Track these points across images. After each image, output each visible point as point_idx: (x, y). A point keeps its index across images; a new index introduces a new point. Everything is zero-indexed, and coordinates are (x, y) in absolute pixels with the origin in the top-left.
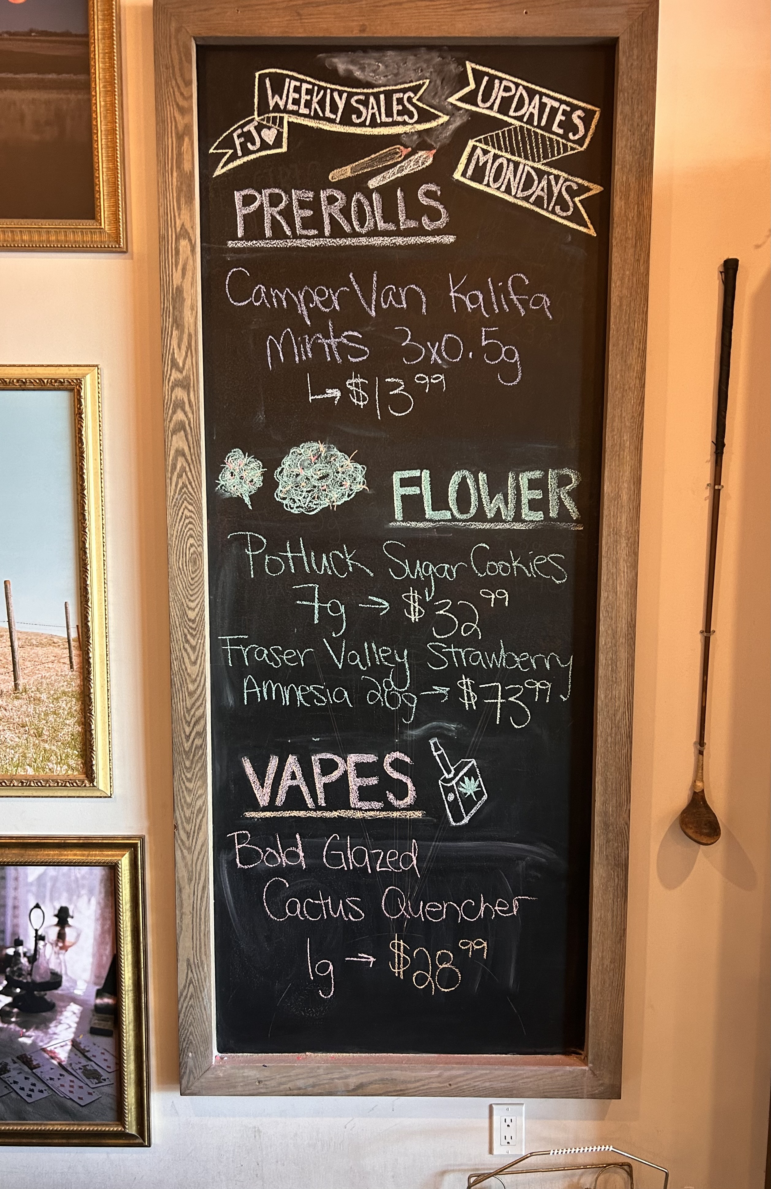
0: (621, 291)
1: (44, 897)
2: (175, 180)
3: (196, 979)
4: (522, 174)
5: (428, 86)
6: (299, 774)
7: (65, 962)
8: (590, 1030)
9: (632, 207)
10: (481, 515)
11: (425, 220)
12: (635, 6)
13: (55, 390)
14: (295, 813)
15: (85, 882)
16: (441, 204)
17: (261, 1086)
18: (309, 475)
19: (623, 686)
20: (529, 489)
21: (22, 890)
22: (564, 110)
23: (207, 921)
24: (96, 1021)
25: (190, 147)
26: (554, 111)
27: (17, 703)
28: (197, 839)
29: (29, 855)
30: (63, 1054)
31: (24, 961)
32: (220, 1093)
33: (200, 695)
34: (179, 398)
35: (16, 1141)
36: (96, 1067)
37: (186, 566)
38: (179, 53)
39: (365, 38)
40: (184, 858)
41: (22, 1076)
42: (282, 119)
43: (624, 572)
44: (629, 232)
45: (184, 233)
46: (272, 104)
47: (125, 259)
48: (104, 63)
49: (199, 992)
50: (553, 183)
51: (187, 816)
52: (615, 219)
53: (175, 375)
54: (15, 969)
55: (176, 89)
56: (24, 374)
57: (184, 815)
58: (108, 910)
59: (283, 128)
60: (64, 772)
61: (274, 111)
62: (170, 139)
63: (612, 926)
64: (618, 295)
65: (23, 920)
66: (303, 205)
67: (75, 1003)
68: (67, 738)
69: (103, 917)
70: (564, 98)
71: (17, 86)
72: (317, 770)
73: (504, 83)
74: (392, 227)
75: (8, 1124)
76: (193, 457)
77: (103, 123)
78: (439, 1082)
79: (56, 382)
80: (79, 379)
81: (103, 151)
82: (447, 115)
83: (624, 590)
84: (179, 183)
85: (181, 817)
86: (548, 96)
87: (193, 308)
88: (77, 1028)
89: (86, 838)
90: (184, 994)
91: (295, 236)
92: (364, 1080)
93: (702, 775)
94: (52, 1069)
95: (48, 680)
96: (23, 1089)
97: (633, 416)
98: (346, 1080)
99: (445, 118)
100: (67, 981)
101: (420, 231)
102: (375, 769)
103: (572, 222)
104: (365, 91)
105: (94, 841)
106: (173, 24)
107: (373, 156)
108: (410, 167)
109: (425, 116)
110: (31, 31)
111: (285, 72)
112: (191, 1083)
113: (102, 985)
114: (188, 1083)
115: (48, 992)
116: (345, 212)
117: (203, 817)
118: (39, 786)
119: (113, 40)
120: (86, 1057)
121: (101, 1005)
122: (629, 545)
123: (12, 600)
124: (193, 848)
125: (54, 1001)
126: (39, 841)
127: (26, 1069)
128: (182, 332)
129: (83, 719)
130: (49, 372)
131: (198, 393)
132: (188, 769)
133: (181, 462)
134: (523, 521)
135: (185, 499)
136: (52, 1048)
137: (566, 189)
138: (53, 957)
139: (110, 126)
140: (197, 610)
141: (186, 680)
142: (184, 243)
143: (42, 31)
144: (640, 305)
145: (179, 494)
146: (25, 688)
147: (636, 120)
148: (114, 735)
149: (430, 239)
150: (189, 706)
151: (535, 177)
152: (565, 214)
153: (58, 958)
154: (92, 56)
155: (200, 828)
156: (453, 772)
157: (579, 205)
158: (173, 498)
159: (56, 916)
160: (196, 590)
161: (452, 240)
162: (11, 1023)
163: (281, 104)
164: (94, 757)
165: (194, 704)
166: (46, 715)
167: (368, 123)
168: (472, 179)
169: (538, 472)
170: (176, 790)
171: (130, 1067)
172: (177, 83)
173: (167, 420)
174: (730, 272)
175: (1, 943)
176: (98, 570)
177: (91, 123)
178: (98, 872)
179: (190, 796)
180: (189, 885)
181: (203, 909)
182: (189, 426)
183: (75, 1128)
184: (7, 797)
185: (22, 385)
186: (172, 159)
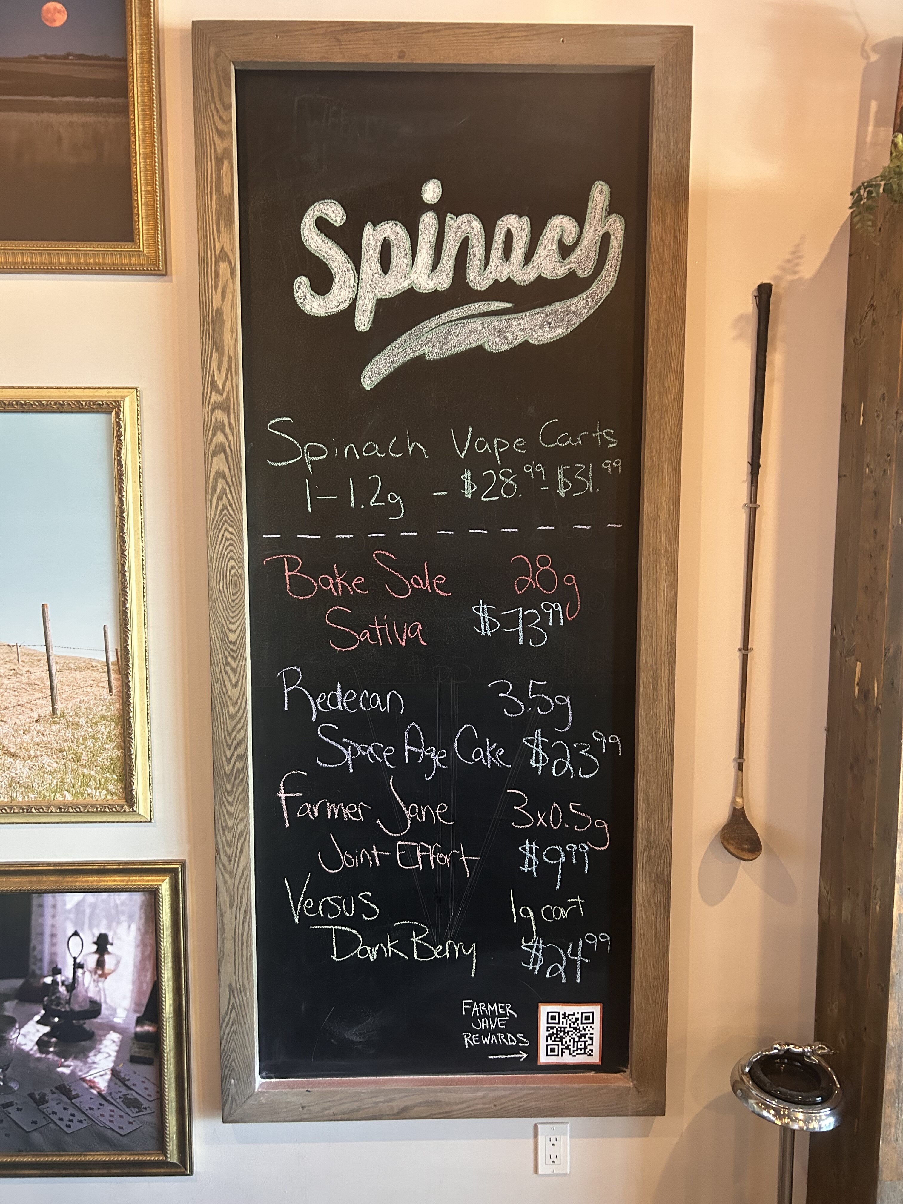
0: (659, 315)
1: (83, 924)
2: (214, 203)
3: (238, 1004)
7: (104, 990)
8: (634, 1047)
9: (668, 232)
12: (669, 35)
13: (93, 412)
15: (124, 908)
17: (305, 1110)
19: (664, 704)
21: (59, 918)
23: (249, 946)
24: (137, 1050)
25: (229, 170)
27: (54, 727)
28: (238, 863)
29: (68, 882)
30: (102, 1083)
31: (62, 989)
32: (262, 1120)
33: (241, 718)
34: (219, 420)
35: (55, 1172)
36: (137, 1096)
37: (227, 588)
38: (218, 77)
39: (405, 64)
40: (225, 882)
41: (61, 1107)
43: (664, 591)
44: (666, 256)
45: (223, 256)
46: (311, 129)
47: (165, 282)
48: (143, 86)
49: (241, 1017)
51: (229, 839)
52: (652, 244)
53: (215, 397)
54: (53, 998)
55: (215, 113)
56: (62, 396)
57: (226, 840)
58: (148, 937)
59: (322, 152)
60: (103, 797)
62: (209, 163)
63: (655, 942)
64: (656, 319)
65: (61, 948)
67: (115, 1031)
68: (106, 763)
69: (143, 944)
71: (54, 109)
75: (46, 1156)
76: (234, 479)
77: (141, 147)
78: (483, 1104)
79: (94, 404)
80: (118, 401)
81: (142, 174)
83: (664, 608)
84: (218, 206)
85: (222, 841)
87: (233, 330)
88: (117, 1057)
89: (126, 863)
90: (226, 1020)
92: (408, 1104)
93: (742, 792)
94: (91, 1098)
95: (86, 705)
96: (61, 1119)
97: (671, 438)
98: (390, 1104)
100: (107, 1009)
105: (134, 867)
106: (212, 49)
110: (69, 55)
111: (324, 97)
112: (233, 1111)
113: (143, 1012)
114: (230, 1110)
115: (87, 1021)
117: (245, 841)
118: (77, 812)
119: (152, 64)
120: (126, 1086)
121: (142, 1033)
122: (669, 564)
123: (49, 625)
124: (235, 871)
125: (94, 1030)
126: (78, 867)
127: (65, 1099)
128: (222, 355)
129: (122, 744)
130: (87, 394)
131: (238, 415)
132: (229, 793)
133: (221, 483)
135: (226, 521)
136: (91, 1077)
138: (92, 985)
139: (148, 149)
140: (237, 632)
141: (227, 702)
142: (223, 266)
143: (80, 55)
144: (677, 328)
145: (219, 516)
146: (63, 713)
147: (672, 147)
148: (154, 758)
150: (230, 729)
153: (97, 986)
154: (130, 80)
155: (241, 852)
158: (213, 520)
159: (95, 943)
160: (237, 612)
162: (49, 1053)
163: (321, 129)
164: (134, 781)
165: (235, 727)
166: (85, 739)
170: (217, 813)
171: (171, 1095)
172: (215, 106)
173: (207, 442)
174: (764, 296)
175: (38, 972)
176: (138, 593)
177: (129, 146)
178: (138, 898)
179: (231, 820)
180: (231, 909)
181: (245, 934)
182: (230, 447)
183: (115, 1158)
184: (45, 823)
185: (60, 407)
186: (211, 182)
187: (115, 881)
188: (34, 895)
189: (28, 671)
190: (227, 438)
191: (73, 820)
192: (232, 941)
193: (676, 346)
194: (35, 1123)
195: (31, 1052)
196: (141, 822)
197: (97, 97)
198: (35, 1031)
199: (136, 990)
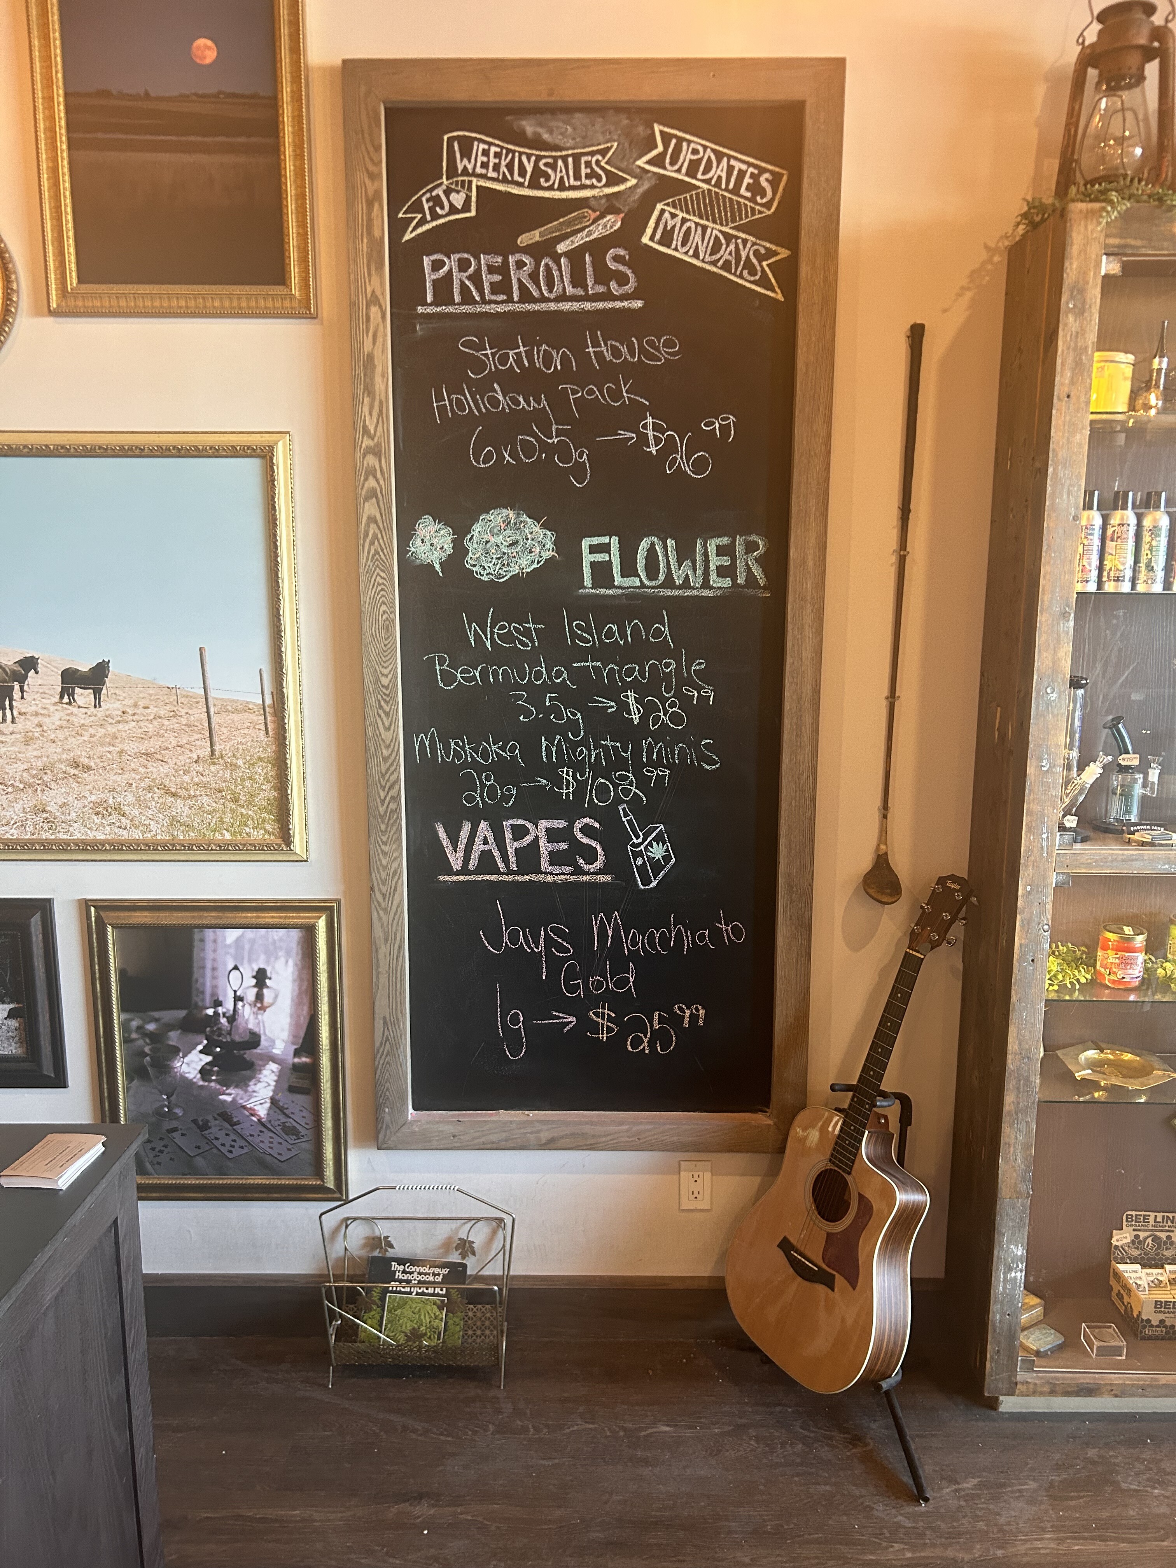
0: (807, 357)
1: (243, 959)
2: (365, 246)
3: (392, 1036)
4: (710, 238)
5: (616, 149)
6: (491, 839)
7: (263, 1022)
8: (775, 1086)
9: (818, 272)
10: (669, 582)
11: (613, 285)
12: (822, 68)
13: (247, 457)
14: (487, 877)
15: (282, 944)
16: (630, 268)
17: (456, 1139)
18: (499, 542)
19: (808, 749)
20: (717, 556)
21: (220, 951)
22: (752, 173)
23: (402, 980)
24: (295, 1080)
25: (379, 213)
26: (742, 174)
27: (213, 768)
28: (392, 901)
29: (228, 918)
30: (262, 1111)
31: (223, 1021)
32: (415, 1147)
33: (394, 761)
34: (370, 465)
35: (217, 1195)
36: (295, 1124)
37: (379, 633)
38: (369, 117)
39: (554, 102)
41: (223, 1132)
42: (470, 182)
43: (809, 638)
44: (815, 297)
45: (374, 300)
46: (460, 168)
47: (314, 324)
48: (293, 126)
49: (395, 1049)
50: (741, 247)
51: (383, 877)
52: (802, 284)
53: (367, 442)
54: (215, 1028)
55: (366, 155)
56: (217, 441)
57: (381, 878)
58: (305, 972)
59: (471, 191)
60: (261, 836)
61: (462, 174)
62: (360, 206)
63: (796, 984)
64: (804, 361)
65: (222, 981)
66: (491, 270)
67: (273, 1062)
68: (263, 803)
69: (300, 979)
70: (751, 160)
71: (205, 149)
72: (508, 836)
73: (692, 145)
74: (580, 292)
75: (209, 1179)
76: (384, 523)
77: (292, 188)
78: (628, 1136)
79: (248, 449)
80: (271, 446)
81: (293, 217)
82: (635, 177)
83: (809, 655)
84: (369, 249)
85: (377, 879)
86: (736, 159)
87: (384, 375)
88: (275, 1086)
89: (283, 901)
90: (381, 1051)
91: (484, 301)
92: (556, 1135)
93: (886, 839)
94: (252, 1125)
95: (244, 746)
96: (223, 1145)
97: (818, 482)
98: (536, 1136)
99: (633, 182)
100: (266, 1040)
101: (608, 296)
102: (565, 834)
103: (759, 286)
104: (554, 154)
105: (291, 904)
106: (362, 89)
107: (561, 220)
108: (598, 231)
109: (613, 180)
110: (220, 93)
111: (474, 135)
112: (386, 1140)
113: (300, 1044)
114: (385, 1136)
115: (247, 1052)
116: (534, 276)
117: (398, 879)
118: (236, 850)
119: (302, 103)
120: (285, 1114)
121: (299, 1063)
122: (814, 611)
123: (207, 668)
124: (389, 909)
125: (254, 1060)
126: (237, 904)
127: (227, 1125)
128: (373, 399)
129: (279, 784)
130: (241, 439)
131: (389, 459)
132: (384, 832)
133: (373, 528)
134: (711, 588)
135: (377, 566)
136: (252, 1105)
137: (754, 254)
138: (252, 1017)
139: (300, 190)
140: (390, 676)
141: (380, 745)
142: (374, 310)
143: (231, 93)
144: (826, 371)
145: (371, 561)
146: (221, 754)
147: (822, 184)
148: (310, 800)
149: (619, 304)
150: (383, 771)
151: (723, 241)
152: (752, 279)
153: (256, 1018)
154: (281, 119)
155: (395, 890)
156: (642, 837)
157: (767, 269)
158: (366, 565)
159: (254, 977)
160: (389, 656)
161: (640, 305)
162: (212, 1081)
163: (470, 167)
164: (291, 821)
165: (388, 769)
166: (243, 780)
167: (556, 186)
168: (660, 243)
169: (726, 539)
170: (371, 852)
171: (328, 1123)
172: (367, 148)
173: (358, 489)
174: (916, 337)
175: (200, 1004)
176: (292, 637)
177: (280, 188)
178: (295, 934)
179: (385, 859)
180: (385, 944)
181: (399, 968)
182: (381, 492)
183: (275, 1182)
184: (205, 861)
185: (216, 452)
186: (362, 225)
187: (273, 917)
188: (196, 930)
189: (187, 713)
190: (378, 483)
191: (232, 858)
192: (385, 976)
193: (824, 389)
194: (198, 1147)
195: (195, 1080)
196: (297, 861)
197: (248, 137)
198: (197, 1060)
199: (293, 1023)
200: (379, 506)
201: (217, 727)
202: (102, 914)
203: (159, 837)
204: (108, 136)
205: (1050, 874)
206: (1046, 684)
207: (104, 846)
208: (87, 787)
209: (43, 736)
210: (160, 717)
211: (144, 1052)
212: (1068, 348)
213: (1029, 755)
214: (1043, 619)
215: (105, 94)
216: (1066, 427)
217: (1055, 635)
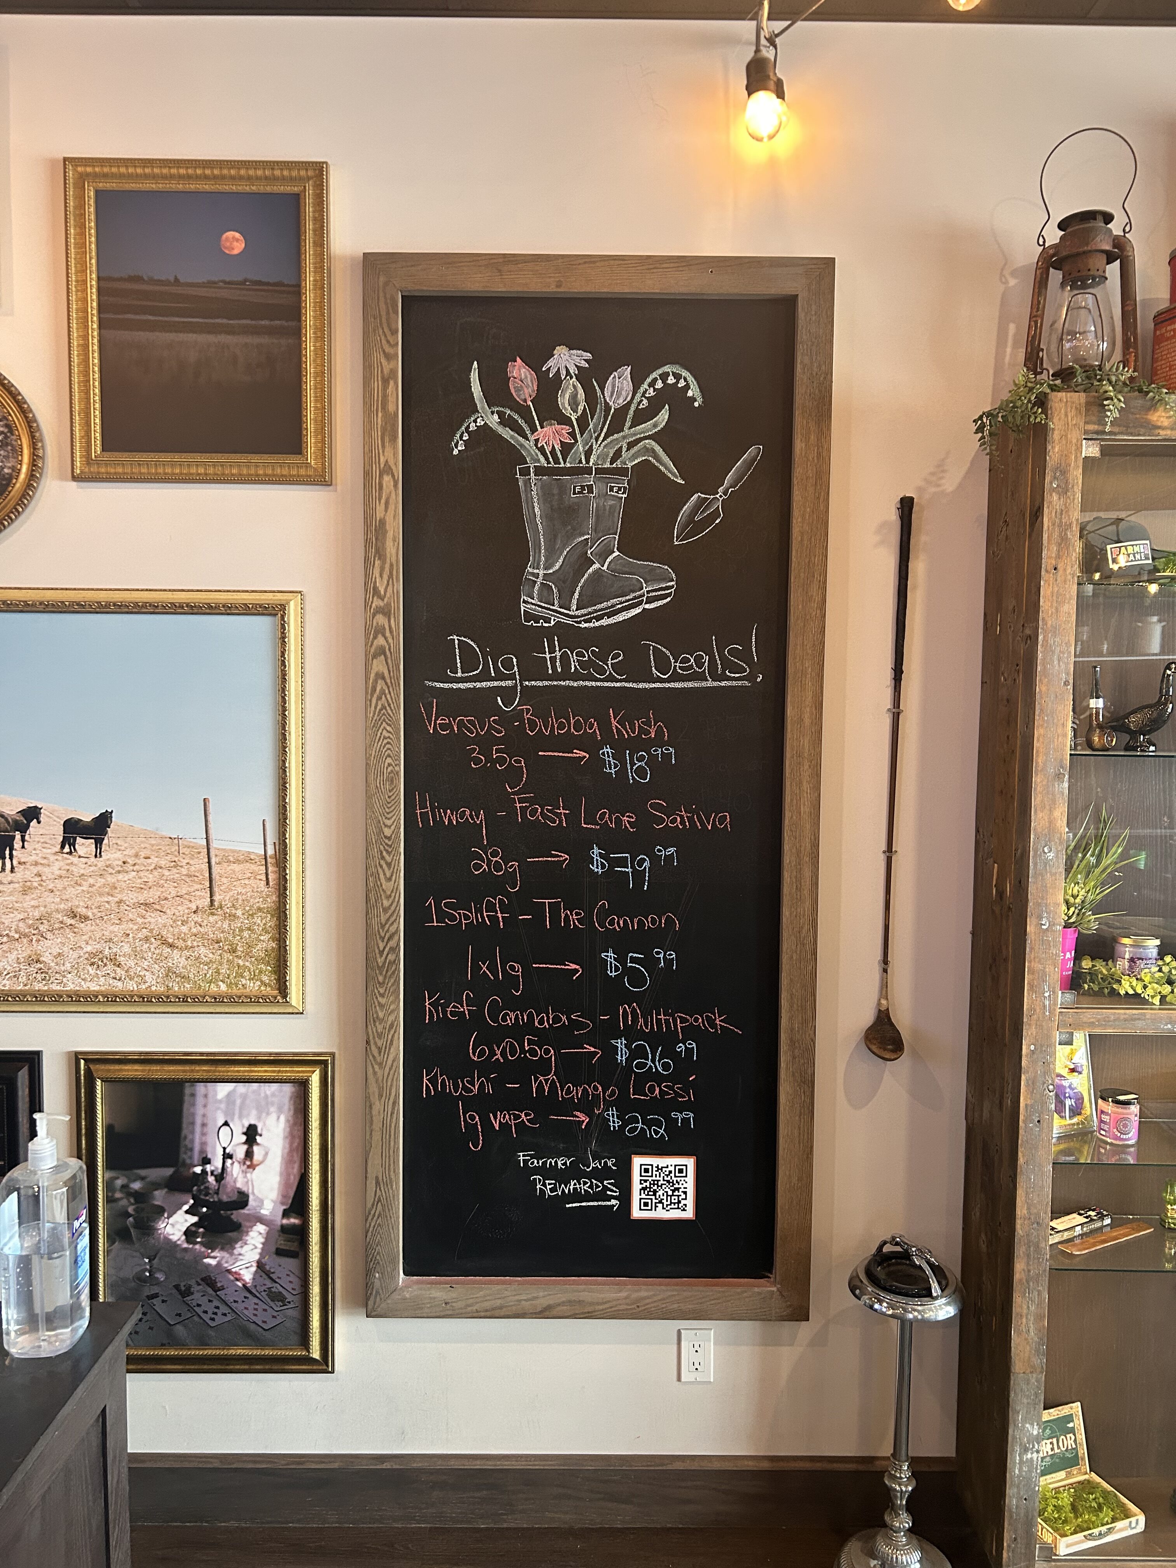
0: (802, 527)
1: (234, 1114)
2: (379, 420)
3: (384, 1197)
7: (252, 1181)
9: (811, 448)
12: (813, 266)
13: (259, 614)
15: (275, 1100)
17: (448, 1306)
19: (808, 904)
21: (211, 1107)
23: (396, 1138)
24: (282, 1242)
25: (394, 388)
27: (212, 919)
28: (388, 1055)
29: (220, 1072)
30: (248, 1276)
31: (211, 1179)
32: (406, 1315)
33: (394, 911)
34: (379, 624)
35: (196, 1367)
36: (281, 1289)
37: (384, 784)
38: (386, 304)
39: (561, 292)
41: (206, 1299)
43: (808, 793)
44: (809, 471)
45: (387, 469)
47: (329, 491)
48: (315, 311)
49: (387, 1210)
51: (379, 1031)
52: (796, 459)
53: (377, 603)
54: (202, 1187)
55: (383, 338)
56: (230, 599)
57: (376, 1030)
58: (297, 1128)
60: (257, 988)
62: (376, 384)
63: (799, 1143)
64: (799, 531)
65: (211, 1138)
67: (261, 1223)
68: (261, 954)
69: (291, 1136)
71: (230, 331)
75: (189, 1349)
76: (392, 680)
77: (312, 367)
78: (627, 1304)
79: (260, 607)
80: (283, 604)
81: (312, 392)
83: (807, 810)
84: (383, 423)
85: (373, 1033)
87: (394, 540)
88: (263, 1249)
89: (277, 1054)
90: (372, 1212)
92: (551, 1302)
93: (887, 994)
94: (236, 1291)
95: (244, 897)
96: (206, 1312)
97: (814, 644)
98: (531, 1303)
100: (255, 1200)
105: (285, 1058)
106: (382, 279)
110: (246, 280)
111: (485, 321)
112: (377, 1304)
113: (289, 1205)
114: (374, 1304)
115: (234, 1212)
117: (394, 1032)
118: (231, 1002)
119: (324, 291)
120: (271, 1279)
121: (287, 1225)
122: (812, 766)
123: (210, 818)
124: (384, 1063)
125: (240, 1220)
126: (230, 1057)
127: (210, 1291)
128: (384, 562)
129: (277, 936)
130: (254, 597)
131: (399, 620)
132: (381, 984)
133: (380, 684)
135: (384, 720)
136: (237, 1269)
138: (241, 1175)
139: (319, 368)
140: (393, 827)
141: (381, 895)
142: (387, 479)
143: (256, 281)
144: (820, 540)
145: (378, 715)
146: (221, 904)
147: (815, 369)
148: (308, 950)
150: (383, 921)
153: (245, 1177)
154: (303, 304)
155: (391, 1044)
158: (372, 719)
159: (244, 1134)
160: (392, 809)
162: (196, 1243)
163: (481, 350)
164: (288, 973)
165: (388, 920)
166: (241, 930)
170: (369, 1004)
171: (315, 1289)
172: (384, 332)
173: (368, 644)
174: (906, 509)
175: (188, 1161)
176: (297, 788)
177: (301, 365)
178: (288, 1089)
179: (382, 1011)
180: (380, 1100)
181: (393, 1126)
182: (389, 650)
183: (258, 1352)
184: (199, 1013)
185: (228, 610)
186: (378, 400)
187: (266, 1071)
188: (187, 1084)
189: (188, 863)
190: (387, 642)
191: (227, 1011)
192: (380, 1133)
193: (819, 556)
194: (179, 1315)
195: (179, 1242)
196: (293, 1013)
197: (271, 320)
198: (183, 1220)
199: (283, 1182)
200: (387, 663)
201: (218, 877)
202: (92, 1067)
203: (154, 988)
204: (138, 317)
205: (1054, 1033)
206: (1043, 843)
207: (97, 997)
208: (84, 937)
209: (41, 885)
210: (161, 868)
211: (127, 1212)
212: (1054, 525)
213: (1029, 913)
214: (1038, 781)
215: (138, 279)
216: (1054, 598)
217: (1050, 796)
